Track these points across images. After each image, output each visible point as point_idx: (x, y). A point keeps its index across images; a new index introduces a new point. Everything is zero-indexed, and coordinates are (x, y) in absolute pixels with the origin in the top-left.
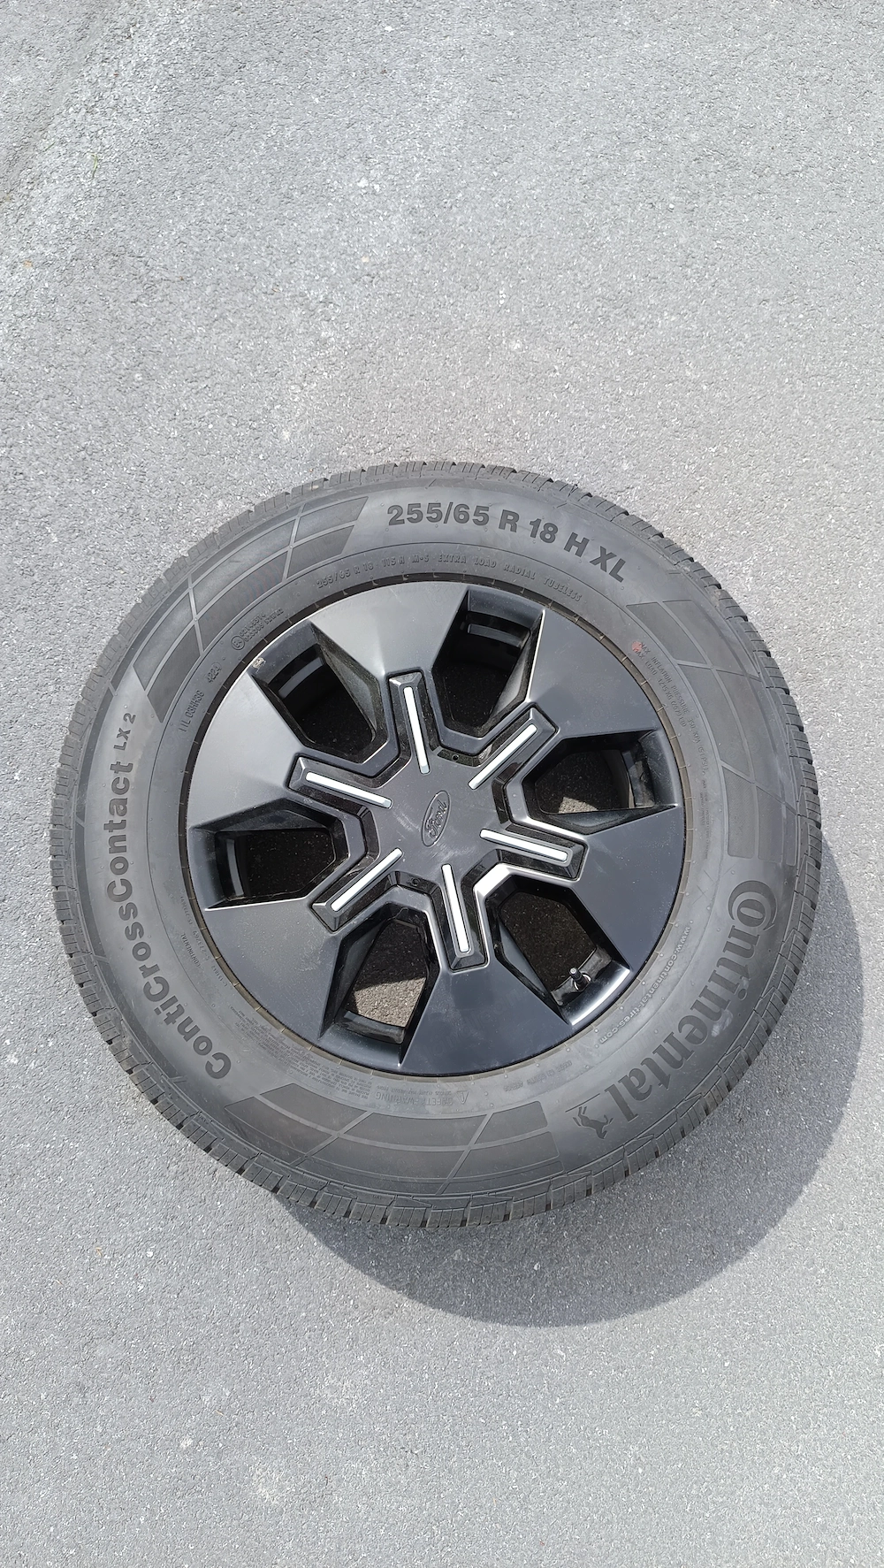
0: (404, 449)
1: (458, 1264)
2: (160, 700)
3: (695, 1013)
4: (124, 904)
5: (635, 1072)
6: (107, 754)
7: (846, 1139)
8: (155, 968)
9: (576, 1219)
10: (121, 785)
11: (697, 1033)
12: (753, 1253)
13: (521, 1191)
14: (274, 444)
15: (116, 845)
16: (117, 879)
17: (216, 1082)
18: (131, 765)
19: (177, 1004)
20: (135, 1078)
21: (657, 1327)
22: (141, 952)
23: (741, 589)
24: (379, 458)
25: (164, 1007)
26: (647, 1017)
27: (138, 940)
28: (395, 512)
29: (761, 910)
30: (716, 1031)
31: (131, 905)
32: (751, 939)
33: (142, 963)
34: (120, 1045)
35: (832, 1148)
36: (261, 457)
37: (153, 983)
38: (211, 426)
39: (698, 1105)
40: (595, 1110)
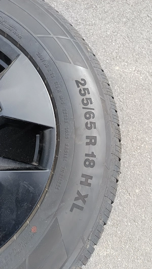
0: (122, 109)
14: (113, 65)
23: (100, 251)
24: (117, 100)
28: (83, 82)
36: (107, 61)
38: (114, 44)
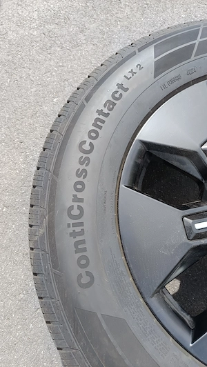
2: (160, 67)
4: (85, 156)
6: (119, 77)
8: (81, 200)
10: (117, 96)
15: (98, 123)
16: (89, 141)
17: (79, 289)
18: (128, 89)
19: (82, 228)
20: (32, 255)
22: (79, 187)
25: (74, 225)
27: (81, 179)
31: (88, 159)
33: (76, 193)
34: (36, 231)
37: (76, 207)
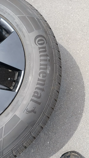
1: (33, 152)
3: (41, 71)
5: (35, 92)
7: (86, 85)
9: (50, 129)
11: (44, 75)
12: (84, 114)
13: (24, 139)
21: (76, 139)
26: (31, 78)
29: (43, 40)
30: (48, 72)
32: (45, 48)
35: (85, 88)
39: (55, 91)
40: (30, 108)
